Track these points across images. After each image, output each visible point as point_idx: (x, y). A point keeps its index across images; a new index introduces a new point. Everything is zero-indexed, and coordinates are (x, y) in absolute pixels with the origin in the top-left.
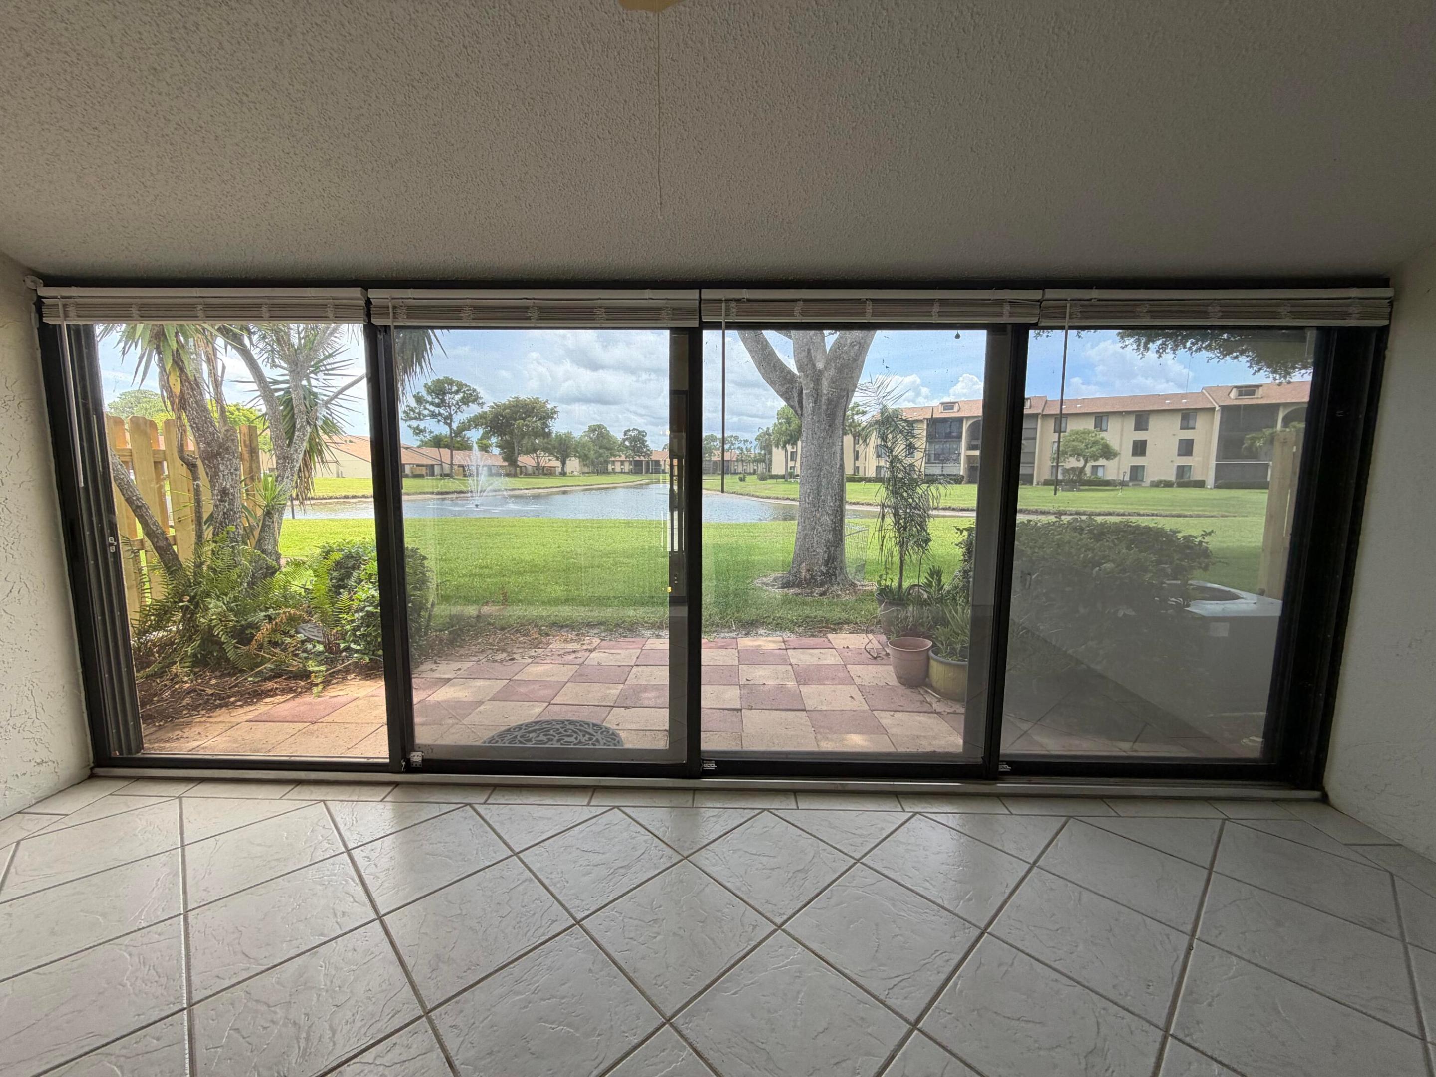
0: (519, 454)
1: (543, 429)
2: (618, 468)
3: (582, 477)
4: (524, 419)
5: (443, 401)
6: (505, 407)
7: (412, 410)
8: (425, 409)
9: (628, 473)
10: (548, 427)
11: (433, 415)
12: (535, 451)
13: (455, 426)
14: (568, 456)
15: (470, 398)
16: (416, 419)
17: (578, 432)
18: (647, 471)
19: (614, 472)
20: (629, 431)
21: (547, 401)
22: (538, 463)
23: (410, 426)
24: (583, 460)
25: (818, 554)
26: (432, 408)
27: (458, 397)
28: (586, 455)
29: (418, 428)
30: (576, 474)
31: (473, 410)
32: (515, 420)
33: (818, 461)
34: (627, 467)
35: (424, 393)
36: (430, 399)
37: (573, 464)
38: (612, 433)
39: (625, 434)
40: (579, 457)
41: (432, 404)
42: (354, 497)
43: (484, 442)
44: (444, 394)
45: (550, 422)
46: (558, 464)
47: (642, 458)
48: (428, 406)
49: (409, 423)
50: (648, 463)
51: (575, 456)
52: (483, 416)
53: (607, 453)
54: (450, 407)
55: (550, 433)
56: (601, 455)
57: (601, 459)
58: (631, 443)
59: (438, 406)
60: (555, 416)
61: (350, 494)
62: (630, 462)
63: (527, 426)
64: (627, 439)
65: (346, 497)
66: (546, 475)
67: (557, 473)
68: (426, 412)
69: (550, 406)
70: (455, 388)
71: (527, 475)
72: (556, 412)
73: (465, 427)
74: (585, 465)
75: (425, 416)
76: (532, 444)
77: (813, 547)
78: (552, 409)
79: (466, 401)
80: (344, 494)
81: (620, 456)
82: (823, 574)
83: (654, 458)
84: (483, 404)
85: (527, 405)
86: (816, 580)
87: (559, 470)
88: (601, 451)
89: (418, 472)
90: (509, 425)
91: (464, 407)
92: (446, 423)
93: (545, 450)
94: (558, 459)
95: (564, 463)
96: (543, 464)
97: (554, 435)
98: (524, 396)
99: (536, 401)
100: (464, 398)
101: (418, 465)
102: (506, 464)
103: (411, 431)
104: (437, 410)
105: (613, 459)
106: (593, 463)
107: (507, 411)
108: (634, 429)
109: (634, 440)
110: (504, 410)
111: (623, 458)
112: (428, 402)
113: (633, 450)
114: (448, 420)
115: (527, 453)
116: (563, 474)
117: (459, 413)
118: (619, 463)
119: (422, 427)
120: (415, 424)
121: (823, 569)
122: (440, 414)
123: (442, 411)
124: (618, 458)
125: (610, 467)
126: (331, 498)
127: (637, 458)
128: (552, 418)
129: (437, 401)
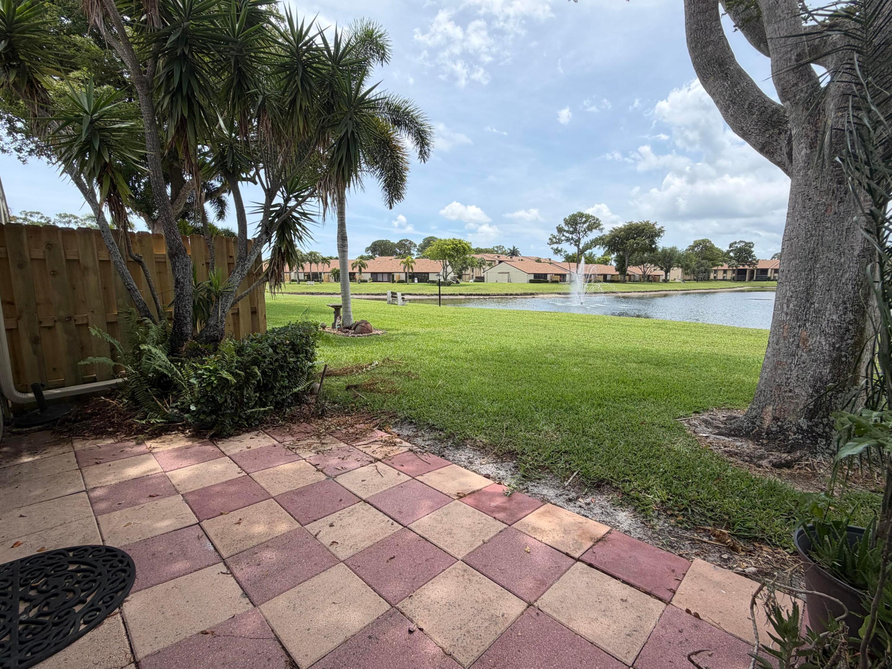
0: (628, 265)
1: (651, 245)
2: (720, 275)
3: (683, 284)
4: (635, 239)
5: (575, 229)
6: (621, 230)
7: (555, 237)
8: (563, 235)
9: (730, 280)
10: (654, 243)
11: (568, 240)
12: (642, 263)
13: (581, 246)
14: (670, 267)
15: (595, 224)
16: (556, 243)
17: (682, 247)
18: (751, 279)
19: (715, 279)
20: (735, 243)
21: (656, 223)
22: (645, 272)
23: (552, 248)
24: (685, 270)
25: (797, 397)
26: (567, 235)
27: (585, 226)
28: (687, 265)
29: (557, 249)
30: (677, 281)
31: (595, 234)
32: (628, 240)
33: (811, 245)
34: (729, 275)
35: (563, 225)
36: (566, 228)
37: (676, 273)
38: (716, 246)
39: (730, 246)
40: (682, 267)
41: (567, 232)
42: (511, 295)
43: (606, 257)
44: (576, 224)
45: (657, 240)
46: (662, 273)
47: (746, 267)
48: (565, 233)
49: (552, 246)
50: (752, 272)
51: (678, 267)
52: (601, 238)
53: (710, 263)
54: (579, 233)
55: (656, 249)
56: (702, 265)
57: (702, 268)
58: (735, 254)
59: (572, 233)
60: (662, 234)
61: (509, 293)
62: (734, 271)
63: (638, 244)
64: (731, 251)
65: (507, 295)
66: (651, 281)
67: (661, 281)
68: (563, 238)
69: (657, 227)
70: (584, 219)
71: (635, 281)
72: (662, 231)
73: (588, 246)
74: (686, 274)
75: (562, 241)
76: (641, 257)
77: (787, 384)
78: (660, 229)
79: (590, 228)
80: (506, 292)
81: (722, 266)
82: (800, 429)
83: (759, 266)
84: (602, 229)
85: (639, 227)
86: (786, 438)
87: (664, 278)
88: (704, 261)
89: (554, 279)
90: (622, 243)
91: (589, 232)
92: (575, 245)
93: (651, 262)
94: (662, 269)
95: (667, 272)
96: (648, 273)
97: (660, 250)
98: (636, 221)
99: (647, 224)
100: (589, 225)
101: (556, 275)
102: (618, 273)
103: (552, 251)
104: (570, 236)
105: (715, 268)
106: (693, 272)
107: (622, 233)
108: (741, 242)
109: (740, 251)
110: (620, 232)
111: (726, 266)
112: (565, 231)
113: (738, 261)
114: (577, 242)
115: (636, 264)
116: (666, 281)
117: (585, 237)
118: (722, 272)
119: (559, 248)
120: (555, 246)
121: (804, 423)
122: (572, 239)
123: (574, 237)
124: (720, 268)
125: (712, 276)
126: (498, 295)
127: (741, 267)
128: (659, 236)
129: (571, 229)
